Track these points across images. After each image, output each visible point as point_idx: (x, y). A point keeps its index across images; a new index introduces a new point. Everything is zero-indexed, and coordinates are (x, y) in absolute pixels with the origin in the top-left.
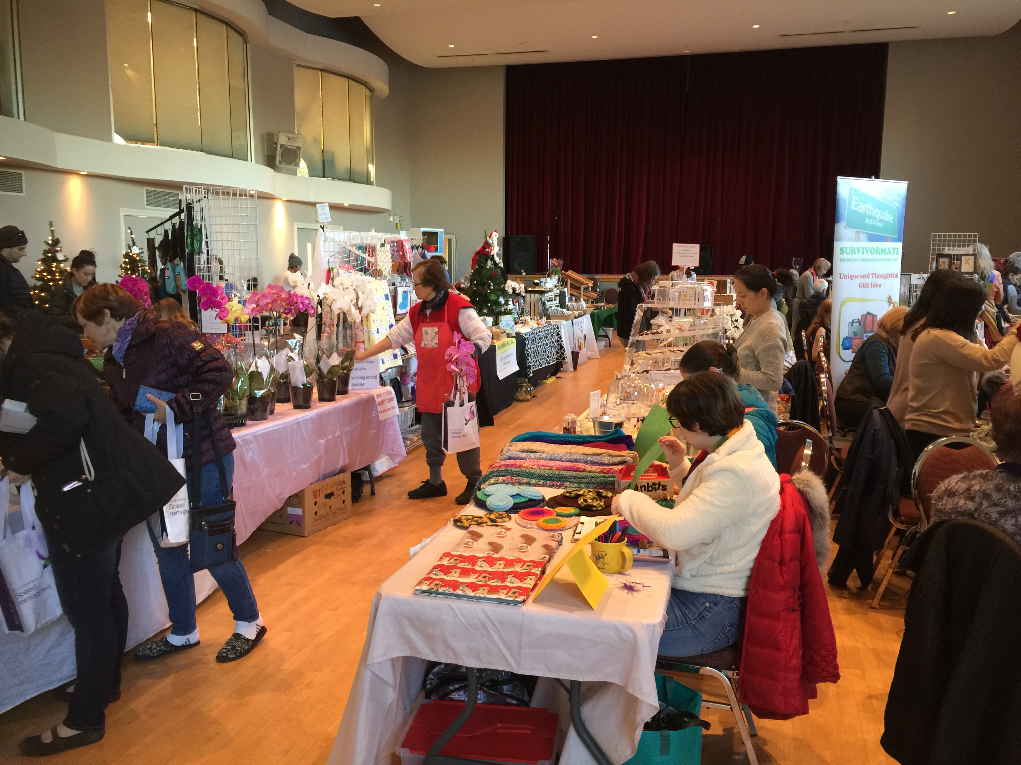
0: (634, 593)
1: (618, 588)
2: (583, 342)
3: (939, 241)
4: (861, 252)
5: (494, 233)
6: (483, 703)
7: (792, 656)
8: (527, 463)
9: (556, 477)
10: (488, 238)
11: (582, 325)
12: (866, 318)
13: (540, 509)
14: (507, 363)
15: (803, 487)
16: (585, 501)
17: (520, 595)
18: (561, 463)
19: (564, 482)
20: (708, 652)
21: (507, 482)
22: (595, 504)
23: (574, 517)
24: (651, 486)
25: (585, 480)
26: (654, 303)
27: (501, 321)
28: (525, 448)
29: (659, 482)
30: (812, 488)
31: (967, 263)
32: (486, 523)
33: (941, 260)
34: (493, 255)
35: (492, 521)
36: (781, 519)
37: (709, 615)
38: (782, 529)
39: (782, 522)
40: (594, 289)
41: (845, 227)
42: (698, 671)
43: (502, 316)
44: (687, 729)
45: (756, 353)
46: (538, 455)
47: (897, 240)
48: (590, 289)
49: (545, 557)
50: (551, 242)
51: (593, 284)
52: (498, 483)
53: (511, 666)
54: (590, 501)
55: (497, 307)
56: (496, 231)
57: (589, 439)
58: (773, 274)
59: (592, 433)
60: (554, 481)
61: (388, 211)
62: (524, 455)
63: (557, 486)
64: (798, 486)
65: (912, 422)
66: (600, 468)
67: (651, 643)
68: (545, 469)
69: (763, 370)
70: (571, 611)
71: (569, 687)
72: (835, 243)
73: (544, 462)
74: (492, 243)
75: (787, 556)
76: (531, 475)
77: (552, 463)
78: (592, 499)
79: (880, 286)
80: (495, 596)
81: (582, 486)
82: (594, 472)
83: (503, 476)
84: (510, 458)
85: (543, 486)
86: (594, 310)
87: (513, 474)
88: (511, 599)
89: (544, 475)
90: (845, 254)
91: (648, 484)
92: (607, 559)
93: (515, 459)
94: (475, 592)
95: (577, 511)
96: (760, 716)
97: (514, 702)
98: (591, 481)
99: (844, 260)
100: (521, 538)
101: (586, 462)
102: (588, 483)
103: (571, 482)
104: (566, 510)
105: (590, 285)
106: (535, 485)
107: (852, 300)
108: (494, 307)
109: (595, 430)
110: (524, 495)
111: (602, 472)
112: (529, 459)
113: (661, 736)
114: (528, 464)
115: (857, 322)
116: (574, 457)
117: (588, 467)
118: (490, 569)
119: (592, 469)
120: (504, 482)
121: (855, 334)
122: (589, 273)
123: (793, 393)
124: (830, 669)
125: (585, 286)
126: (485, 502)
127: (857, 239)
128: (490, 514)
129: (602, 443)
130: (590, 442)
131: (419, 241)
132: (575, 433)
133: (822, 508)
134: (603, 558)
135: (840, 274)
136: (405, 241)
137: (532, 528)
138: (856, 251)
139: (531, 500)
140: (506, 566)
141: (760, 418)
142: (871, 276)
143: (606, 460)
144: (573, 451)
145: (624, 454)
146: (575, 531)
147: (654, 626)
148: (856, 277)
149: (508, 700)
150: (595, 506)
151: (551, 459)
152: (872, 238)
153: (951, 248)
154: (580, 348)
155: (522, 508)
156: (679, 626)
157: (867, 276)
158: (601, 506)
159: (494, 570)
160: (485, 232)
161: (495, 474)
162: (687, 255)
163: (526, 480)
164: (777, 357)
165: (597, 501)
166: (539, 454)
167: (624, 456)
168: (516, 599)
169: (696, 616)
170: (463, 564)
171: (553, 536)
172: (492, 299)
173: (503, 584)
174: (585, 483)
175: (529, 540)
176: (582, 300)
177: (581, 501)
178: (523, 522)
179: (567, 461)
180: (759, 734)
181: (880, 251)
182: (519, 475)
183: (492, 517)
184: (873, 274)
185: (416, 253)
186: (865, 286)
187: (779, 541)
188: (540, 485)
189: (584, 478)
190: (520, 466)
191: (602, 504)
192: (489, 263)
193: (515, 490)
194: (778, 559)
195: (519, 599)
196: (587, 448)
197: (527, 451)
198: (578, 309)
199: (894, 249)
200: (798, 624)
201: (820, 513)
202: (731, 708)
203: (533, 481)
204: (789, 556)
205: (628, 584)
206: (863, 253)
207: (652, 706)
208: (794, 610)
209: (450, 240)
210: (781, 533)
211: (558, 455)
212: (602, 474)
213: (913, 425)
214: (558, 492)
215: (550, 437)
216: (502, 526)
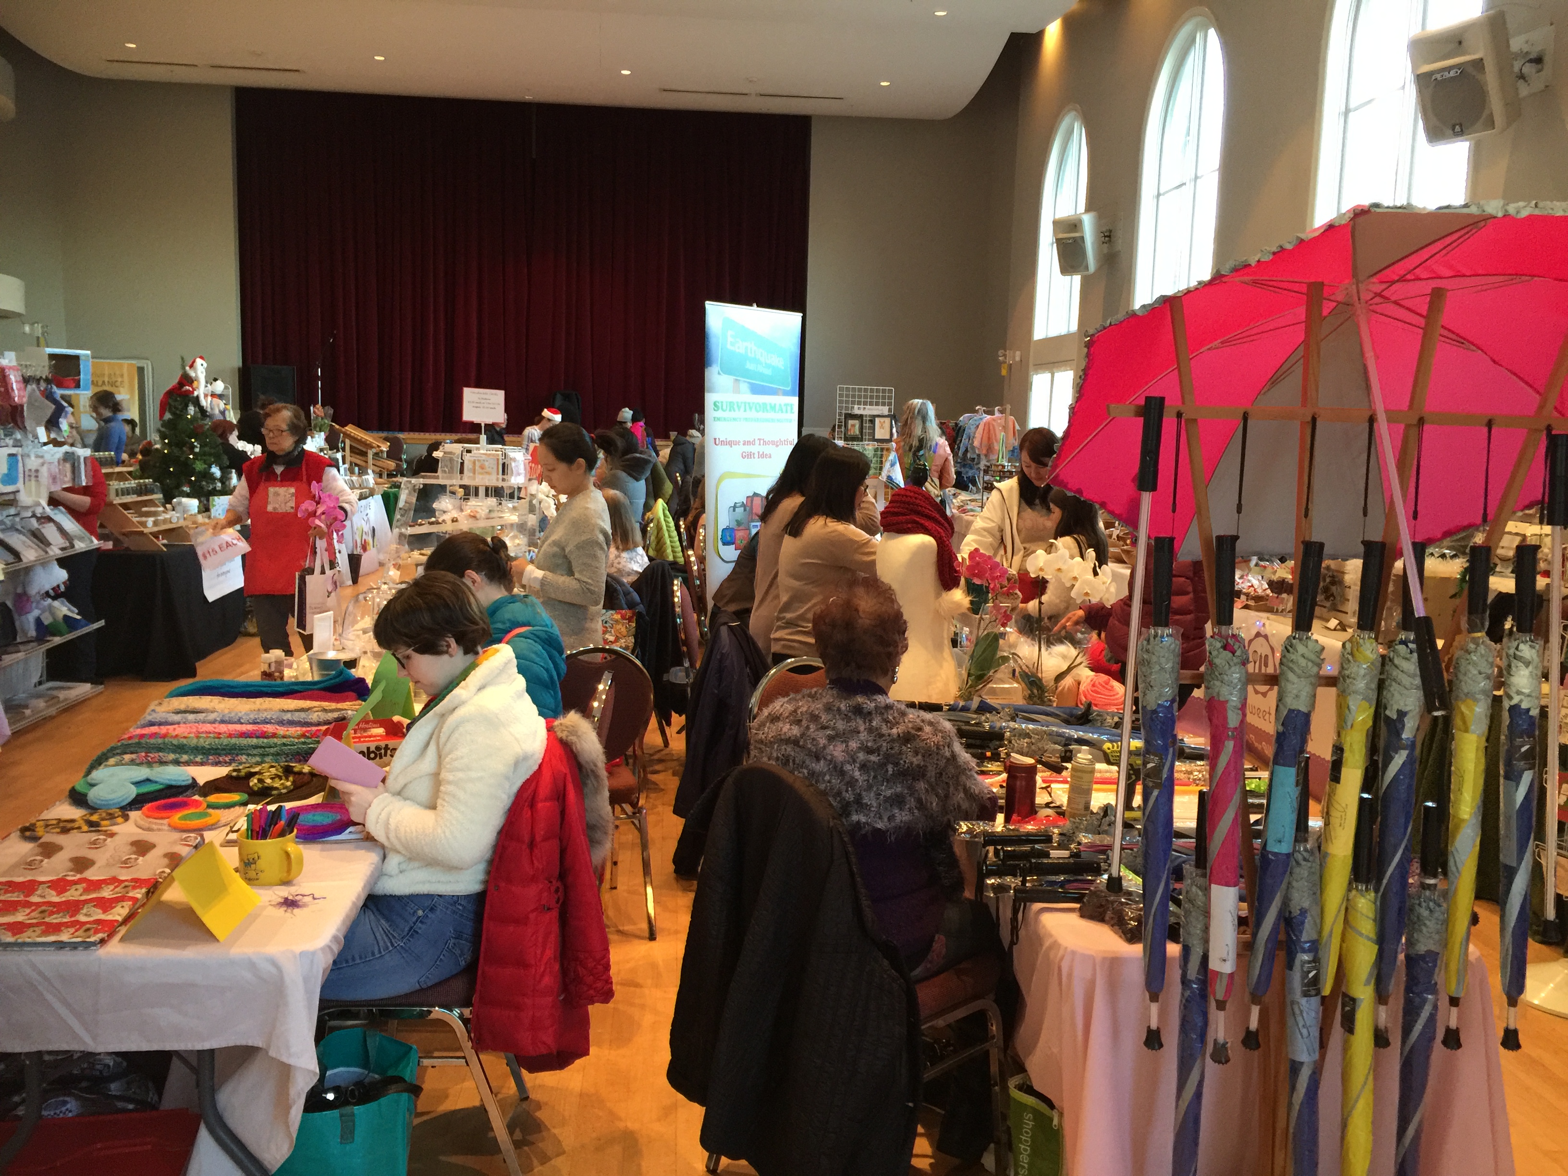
0: (296, 911)
1: (274, 906)
2: (370, 540)
3: (847, 396)
4: (742, 409)
5: (199, 361)
6: (77, 1116)
7: (544, 971)
8: (180, 730)
9: (224, 749)
10: (187, 368)
11: (368, 511)
12: (752, 501)
13: (185, 799)
14: (223, 573)
15: (567, 737)
16: (261, 781)
17: (96, 932)
18: (238, 727)
19: (237, 755)
20: (429, 984)
21: (138, 761)
22: (276, 785)
23: (237, 808)
24: (373, 752)
25: (272, 750)
26: (437, 478)
27: (214, 506)
28: (183, 707)
29: (387, 745)
30: (578, 737)
31: (882, 427)
32: (79, 828)
33: (851, 422)
34: (198, 397)
35: (91, 824)
36: (534, 784)
37: (423, 927)
38: (534, 797)
39: (536, 787)
40: (391, 455)
41: (719, 373)
42: (423, 1015)
43: (216, 498)
44: (383, 1101)
45: (567, 551)
46: (201, 716)
47: (794, 395)
48: (385, 455)
49: (163, 872)
50: (323, 378)
51: (390, 447)
52: (123, 765)
53: (85, 1043)
54: (268, 781)
55: (208, 483)
56: (202, 358)
57: (296, 688)
58: (592, 438)
59: (309, 678)
60: (220, 755)
61: (19, 315)
62: (177, 718)
63: (226, 762)
64: (560, 734)
65: (783, 643)
66: (299, 730)
67: (306, 980)
68: (207, 737)
69: (577, 575)
70: (184, 947)
71: (194, 1063)
72: (706, 394)
73: (209, 727)
74: (196, 376)
75: (540, 833)
76: (181, 749)
77: (223, 728)
78: (272, 779)
79: (770, 457)
80: (52, 938)
81: (268, 759)
82: (290, 737)
83: (132, 753)
84: (152, 724)
85: (202, 764)
86: (391, 488)
87: (149, 749)
88: (79, 940)
89: (203, 748)
90: (720, 410)
91: (368, 748)
92: (261, 864)
93: (160, 724)
94: (18, 936)
95: (244, 797)
96: (531, 1070)
97: (131, 1107)
98: (281, 750)
99: (719, 419)
100: (129, 847)
101: (281, 723)
102: (278, 754)
103: (248, 755)
104: (226, 798)
105: (385, 448)
106: (187, 763)
107: (732, 475)
108: (204, 483)
109: (312, 673)
110: (157, 780)
111: (303, 735)
112: (185, 723)
113: (341, 1116)
114: (183, 731)
115: (741, 506)
116: (265, 715)
117: (281, 731)
118: (56, 899)
119: (287, 733)
120: (132, 762)
121: (739, 523)
122: (389, 429)
123: (641, 608)
124: (599, 985)
125: (374, 450)
126: (85, 795)
127: (737, 391)
128: (91, 814)
129: (316, 692)
130: (296, 692)
131: (43, 369)
132: (282, 678)
133: (596, 766)
134: (255, 863)
135: (715, 439)
136: (10, 368)
137: (159, 830)
138: (735, 406)
139: (170, 787)
140: (86, 891)
141: (536, 642)
142: (757, 442)
143: (314, 717)
144: (265, 706)
145: (346, 707)
146: (231, 828)
147: (314, 953)
148: (737, 443)
149: (120, 1105)
150: (276, 789)
151: (223, 722)
152: (757, 390)
153: (862, 406)
154: (364, 548)
155: (151, 801)
156: (380, 952)
157: (752, 443)
158: (286, 787)
159: (64, 899)
160: (182, 359)
161: (118, 751)
162: (485, 405)
163: (172, 756)
164: (595, 557)
165: (281, 779)
166: (204, 715)
167: (343, 710)
168: (88, 940)
169: (405, 933)
170: (9, 895)
171: (185, 839)
172: (197, 469)
173: (73, 919)
174: (273, 755)
175: (142, 848)
176: (370, 471)
177: (253, 782)
178: (145, 822)
179: (250, 723)
180: (532, 1096)
181: (768, 408)
182: (159, 749)
183: (95, 818)
184: (759, 439)
185: (34, 390)
186: (749, 455)
187: (529, 813)
188: (197, 764)
189: (270, 747)
190: (164, 736)
191: (289, 784)
192: (191, 410)
193: (143, 772)
194: (527, 839)
195: (92, 939)
196: (289, 701)
197: (185, 712)
198: (361, 487)
199: (786, 405)
200: (555, 928)
201: (592, 771)
202: (466, 1062)
203: (185, 757)
204: (542, 833)
205: (290, 898)
206: (745, 411)
207: (309, 1071)
208: (549, 909)
209: (141, 370)
210: (532, 805)
211: (237, 714)
212: (303, 740)
213: (784, 646)
214: (222, 771)
215: (232, 687)
216: (106, 831)
